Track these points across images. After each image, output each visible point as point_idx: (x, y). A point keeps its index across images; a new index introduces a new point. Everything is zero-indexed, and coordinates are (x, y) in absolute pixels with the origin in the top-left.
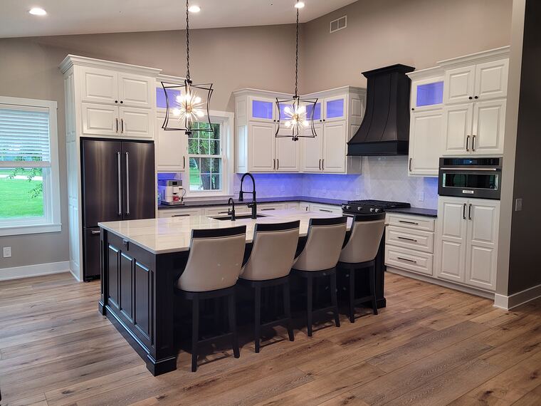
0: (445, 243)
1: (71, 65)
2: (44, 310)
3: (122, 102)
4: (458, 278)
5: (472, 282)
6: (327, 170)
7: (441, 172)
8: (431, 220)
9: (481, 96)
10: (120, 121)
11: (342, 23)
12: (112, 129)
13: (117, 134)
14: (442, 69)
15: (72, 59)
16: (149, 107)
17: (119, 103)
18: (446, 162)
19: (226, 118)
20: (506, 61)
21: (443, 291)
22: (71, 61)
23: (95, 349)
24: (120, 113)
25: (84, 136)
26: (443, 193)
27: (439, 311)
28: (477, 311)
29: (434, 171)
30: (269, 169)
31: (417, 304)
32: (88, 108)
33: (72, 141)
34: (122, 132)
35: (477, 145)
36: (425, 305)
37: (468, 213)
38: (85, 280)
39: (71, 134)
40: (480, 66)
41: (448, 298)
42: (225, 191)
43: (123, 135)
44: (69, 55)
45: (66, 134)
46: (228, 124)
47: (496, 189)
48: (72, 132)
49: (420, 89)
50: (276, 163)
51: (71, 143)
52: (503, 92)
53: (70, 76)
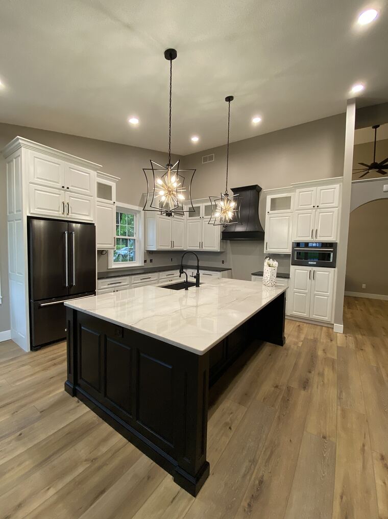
0: (296, 294)
1: (19, 147)
3: (68, 188)
4: (305, 315)
5: (314, 317)
6: (205, 249)
7: (293, 251)
8: (286, 280)
9: (321, 206)
10: (66, 204)
11: (211, 158)
12: (58, 211)
13: (63, 216)
14: (293, 189)
15: (20, 141)
16: (91, 195)
17: (65, 188)
18: (298, 244)
19: (139, 212)
20: (337, 186)
21: (298, 324)
22: (20, 143)
23: (92, 461)
24: (66, 197)
25: (30, 215)
26: (294, 264)
27: (315, 341)
28: (331, 337)
29: (289, 250)
30: (168, 248)
31: (298, 337)
32: (35, 190)
33: (16, 220)
34: (68, 214)
35: (318, 235)
36: (302, 337)
37: (312, 276)
38: (31, 349)
39: (15, 213)
40: (320, 188)
41: (306, 329)
42: (138, 263)
43: (68, 216)
44: (18, 137)
45: (7, 213)
46: (140, 216)
47: (331, 261)
48: (17, 211)
49: (273, 200)
50: (172, 243)
51: (16, 222)
52: (335, 204)
53: (15, 158)
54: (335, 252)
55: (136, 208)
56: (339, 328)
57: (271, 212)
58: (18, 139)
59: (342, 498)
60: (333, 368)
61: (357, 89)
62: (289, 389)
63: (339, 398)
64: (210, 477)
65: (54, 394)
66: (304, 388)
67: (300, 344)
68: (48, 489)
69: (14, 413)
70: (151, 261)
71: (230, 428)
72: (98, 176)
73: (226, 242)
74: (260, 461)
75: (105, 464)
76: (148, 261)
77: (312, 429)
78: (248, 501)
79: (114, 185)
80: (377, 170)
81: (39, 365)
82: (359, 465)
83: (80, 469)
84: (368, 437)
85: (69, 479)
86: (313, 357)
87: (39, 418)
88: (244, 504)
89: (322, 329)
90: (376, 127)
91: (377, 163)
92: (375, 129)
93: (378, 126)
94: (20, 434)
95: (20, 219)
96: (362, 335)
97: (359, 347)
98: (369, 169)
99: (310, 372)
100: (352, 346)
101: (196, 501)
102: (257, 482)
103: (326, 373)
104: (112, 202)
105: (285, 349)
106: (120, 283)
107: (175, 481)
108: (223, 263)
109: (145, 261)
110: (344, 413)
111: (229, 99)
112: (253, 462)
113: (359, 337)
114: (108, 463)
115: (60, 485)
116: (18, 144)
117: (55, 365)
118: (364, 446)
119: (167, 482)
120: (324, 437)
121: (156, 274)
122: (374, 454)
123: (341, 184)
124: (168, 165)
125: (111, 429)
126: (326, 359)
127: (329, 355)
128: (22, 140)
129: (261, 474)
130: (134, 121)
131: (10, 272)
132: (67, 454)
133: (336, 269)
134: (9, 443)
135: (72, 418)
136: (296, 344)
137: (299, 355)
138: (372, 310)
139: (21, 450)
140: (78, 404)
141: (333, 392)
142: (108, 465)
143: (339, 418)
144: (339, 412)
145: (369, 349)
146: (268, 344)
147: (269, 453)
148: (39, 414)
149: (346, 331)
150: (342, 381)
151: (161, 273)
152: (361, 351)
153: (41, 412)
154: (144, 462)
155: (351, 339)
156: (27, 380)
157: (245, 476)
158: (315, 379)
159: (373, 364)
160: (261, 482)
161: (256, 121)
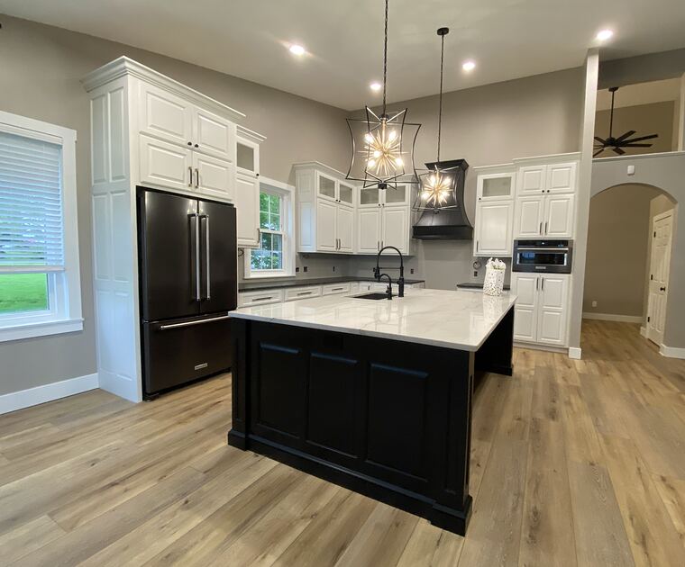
0: (518, 310)
1: (124, 73)
2: (125, 466)
3: (197, 146)
5: (543, 340)
7: (515, 252)
9: (552, 190)
10: (194, 171)
12: (182, 181)
13: (189, 189)
14: (515, 166)
15: (127, 64)
16: (230, 159)
17: (193, 146)
18: (521, 243)
19: (288, 192)
20: (573, 164)
21: (522, 351)
22: (125, 68)
23: (312, 517)
24: (194, 160)
25: (140, 185)
26: (516, 269)
27: (550, 369)
28: (567, 363)
29: (509, 252)
30: (332, 249)
31: (527, 365)
32: (149, 144)
33: (112, 193)
34: (196, 187)
35: (549, 230)
36: (533, 365)
37: (541, 285)
38: (145, 398)
39: (111, 181)
40: (550, 166)
41: (534, 356)
42: (287, 270)
43: (197, 191)
44: (124, 57)
45: (91, 183)
46: (290, 199)
47: (565, 264)
48: (113, 178)
49: (486, 182)
50: (338, 243)
51: (111, 195)
52: (572, 188)
53: (111, 92)
54: (570, 253)
55: (284, 186)
56: (575, 353)
57: (483, 198)
58: (123, 61)
59: (631, 519)
60: (580, 396)
61: (605, 36)
62: (536, 422)
63: (597, 425)
64: (473, 515)
65: (214, 449)
66: (553, 418)
67: (533, 373)
68: (264, 557)
69: (161, 478)
70: (305, 269)
71: (478, 465)
72: (239, 133)
73: (417, 242)
74: (526, 492)
75: (331, 518)
76: (301, 269)
77: (576, 457)
78: (528, 533)
79: (256, 147)
80: (614, 148)
81: (168, 416)
82: (641, 489)
83: (300, 529)
84: (640, 461)
85: (289, 540)
86: (553, 387)
87: (205, 481)
88: (525, 535)
89: (553, 356)
90: (613, 90)
91: (613, 139)
92: (611, 93)
93: (616, 89)
94: (186, 502)
95: (124, 191)
96: (604, 360)
97: (604, 373)
98: (604, 146)
99: (554, 402)
100: (595, 372)
101: (466, 540)
102: (531, 514)
103: (573, 400)
104: (254, 173)
105: (516, 379)
106: (270, 298)
107: (432, 524)
108: (412, 273)
109: (297, 269)
110: (607, 441)
111: (443, 31)
112: (519, 495)
113: (602, 362)
114: (334, 516)
115: (280, 550)
116: (121, 69)
117: (194, 415)
118: (639, 469)
119: (423, 527)
120: (592, 464)
121: (319, 287)
122: (653, 477)
123: (579, 161)
124: (383, 116)
125: (320, 481)
126: (569, 387)
127: (571, 383)
128: (129, 63)
129: (533, 505)
130: (298, 51)
131: (96, 278)
132: (272, 515)
133: (571, 275)
134: (175, 513)
135: (256, 476)
136: (527, 372)
137: (535, 384)
138: (608, 333)
139: (198, 520)
140: (258, 459)
141: (587, 420)
142: (335, 518)
143: (604, 446)
144: (601, 439)
145: (616, 375)
146: (492, 374)
147: (534, 486)
148: (201, 476)
149: (584, 355)
150: (594, 407)
151: (325, 286)
152: (607, 378)
153: (205, 472)
154: (383, 511)
155: (591, 365)
156: (157, 437)
157: (514, 509)
158: (563, 409)
159: (625, 389)
160: (536, 513)
161: (469, 67)
